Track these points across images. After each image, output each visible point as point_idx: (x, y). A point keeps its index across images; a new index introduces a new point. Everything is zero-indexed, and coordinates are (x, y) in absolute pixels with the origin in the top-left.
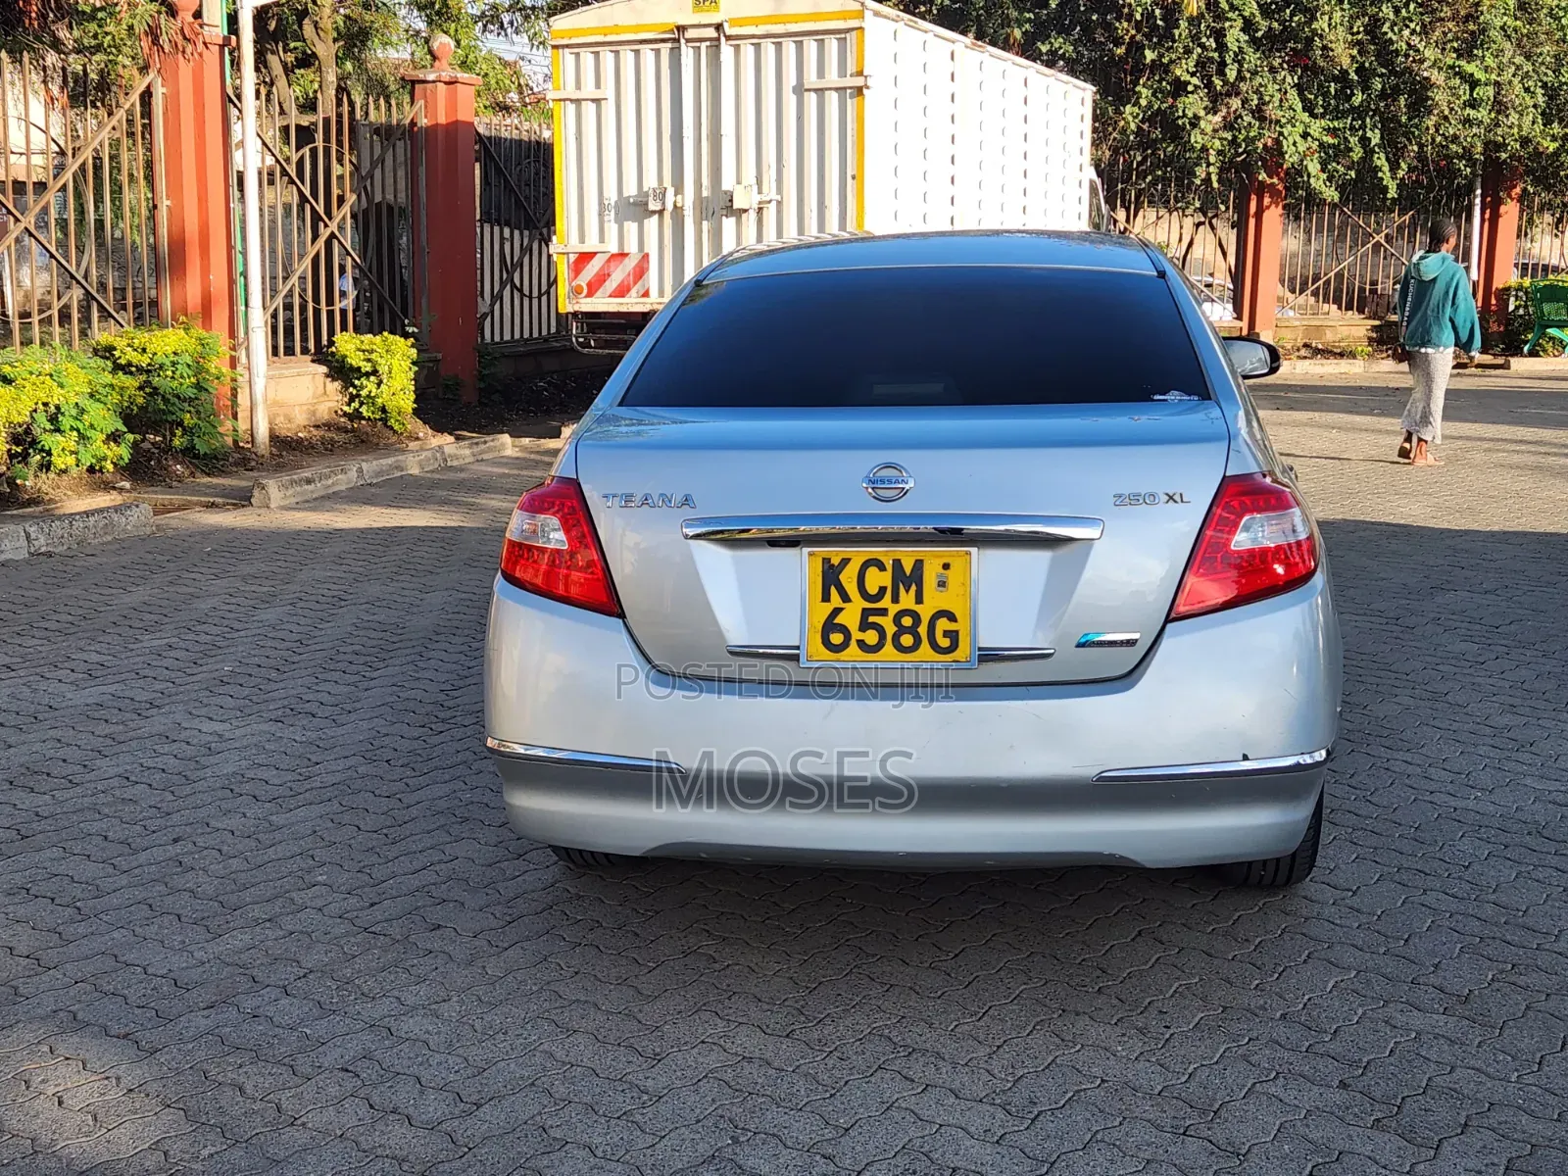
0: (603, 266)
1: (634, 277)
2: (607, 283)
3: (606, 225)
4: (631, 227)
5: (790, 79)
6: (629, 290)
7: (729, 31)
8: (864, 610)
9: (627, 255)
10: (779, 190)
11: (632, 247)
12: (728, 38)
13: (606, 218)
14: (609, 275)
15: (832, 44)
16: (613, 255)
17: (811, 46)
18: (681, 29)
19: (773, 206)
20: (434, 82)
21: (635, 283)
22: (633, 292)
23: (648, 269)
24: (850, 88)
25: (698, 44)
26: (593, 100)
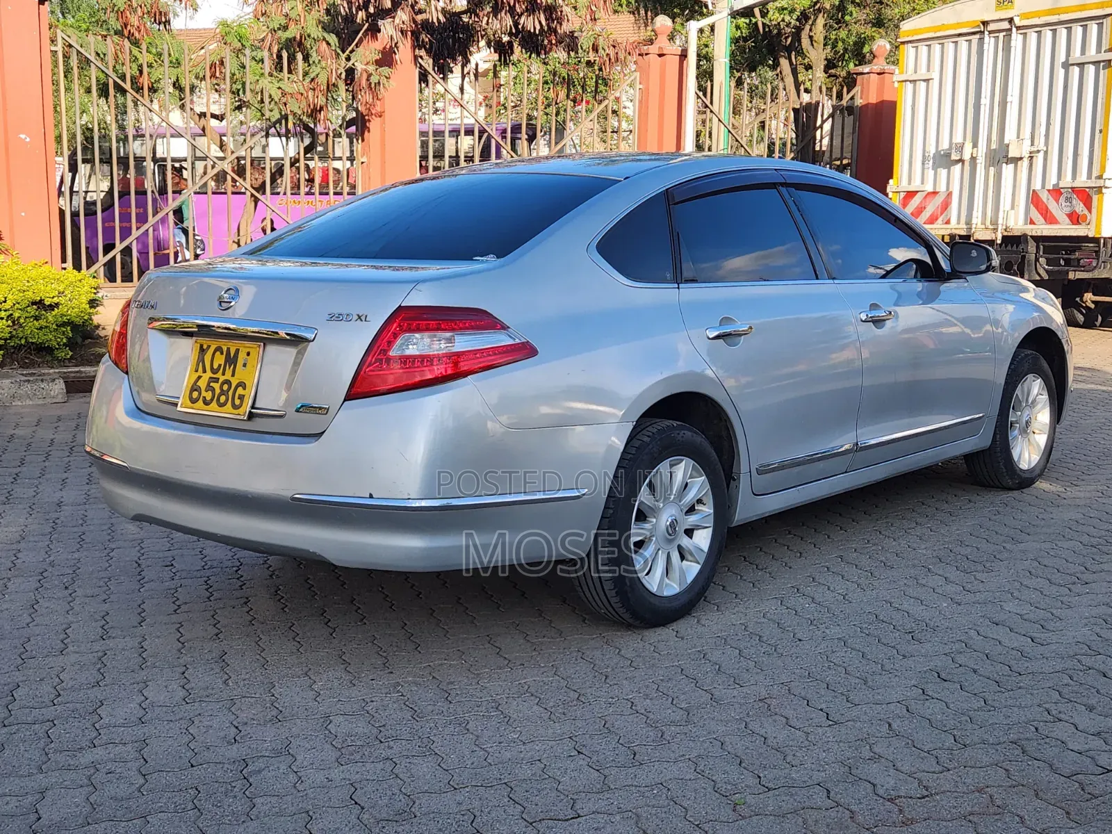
0: (921, 202)
1: (942, 209)
2: (923, 213)
3: (926, 171)
4: (943, 173)
5: (1062, 57)
6: (937, 219)
7: (1017, 21)
8: (211, 378)
9: (937, 193)
10: (1047, 144)
11: (942, 188)
12: (1018, 28)
13: (926, 166)
14: (925, 208)
15: (1093, 27)
16: (929, 194)
17: (1078, 30)
18: (985, 23)
19: (1041, 155)
20: (868, 73)
21: (942, 214)
22: (940, 220)
23: (951, 203)
24: (1103, 61)
25: (997, 34)
26: (924, 80)
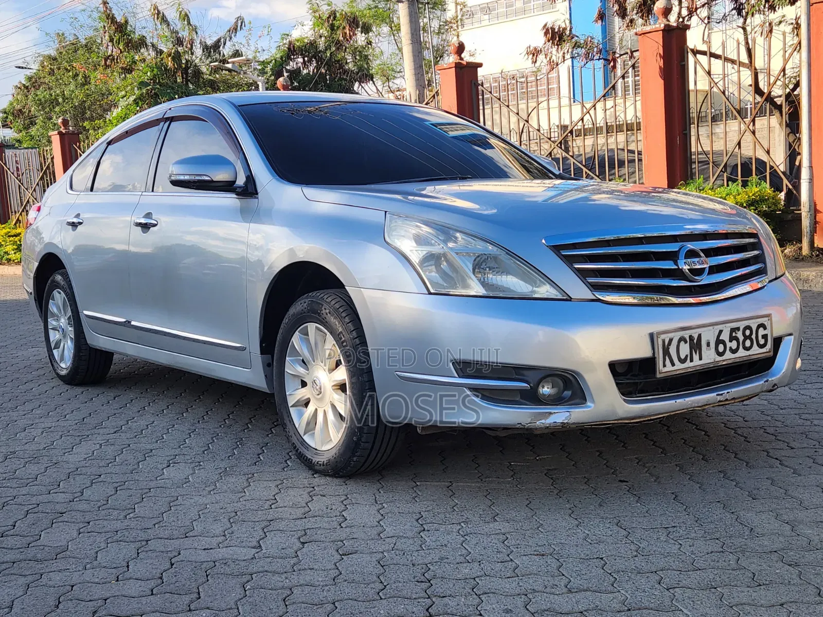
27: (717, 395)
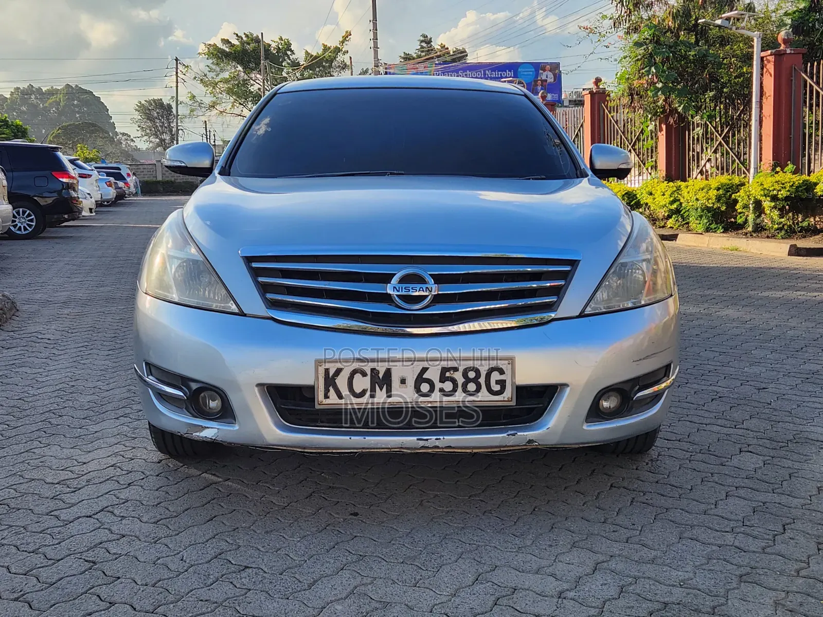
27: (418, 439)
